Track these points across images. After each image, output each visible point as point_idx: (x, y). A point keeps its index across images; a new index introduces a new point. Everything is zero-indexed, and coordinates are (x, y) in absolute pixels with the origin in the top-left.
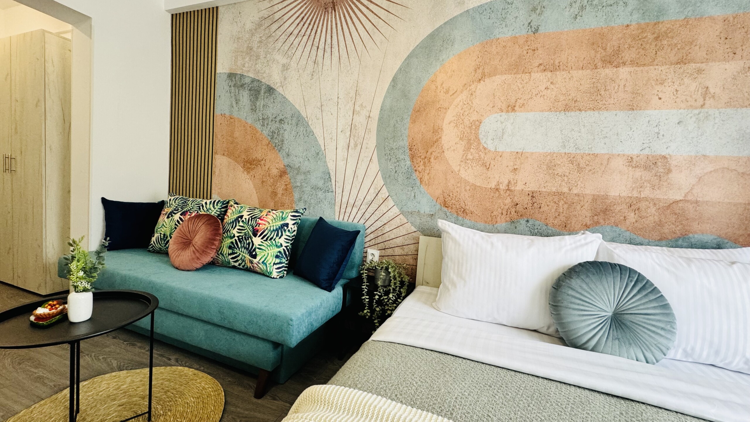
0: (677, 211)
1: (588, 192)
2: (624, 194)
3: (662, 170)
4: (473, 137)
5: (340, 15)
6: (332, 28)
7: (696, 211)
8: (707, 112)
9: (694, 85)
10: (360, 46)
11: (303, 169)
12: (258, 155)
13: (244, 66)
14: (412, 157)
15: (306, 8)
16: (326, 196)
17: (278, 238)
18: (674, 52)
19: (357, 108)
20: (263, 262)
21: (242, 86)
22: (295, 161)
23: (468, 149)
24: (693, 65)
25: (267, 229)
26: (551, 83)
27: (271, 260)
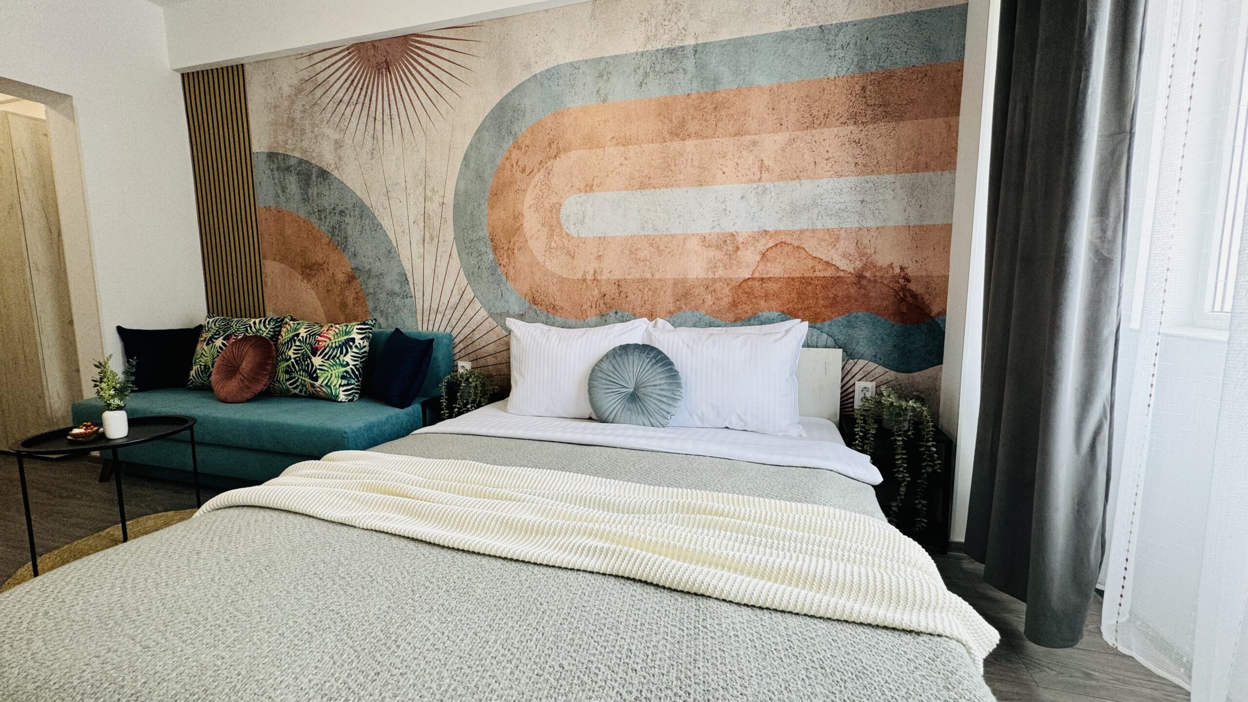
0: (747, 290)
1: (669, 276)
2: (701, 276)
3: (731, 248)
4: (555, 223)
5: (396, 78)
6: (388, 95)
7: (762, 288)
8: (764, 186)
9: (751, 157)
10: (424, 118)
11: (375, 272)
12: (319, 257)
13: (286, 144)
14: (495, 249)
15: (355, 69)
16: (404, 303)
17: (342, 356)
18: (731, 123)
19: (429, 194)
20: (326, 385)
21: (288, 169)
22: (365, 262)
23: (550, 236)
24: (749, 138)
25: (328, 346)
26: (626, 158)
27: (336, 381)
